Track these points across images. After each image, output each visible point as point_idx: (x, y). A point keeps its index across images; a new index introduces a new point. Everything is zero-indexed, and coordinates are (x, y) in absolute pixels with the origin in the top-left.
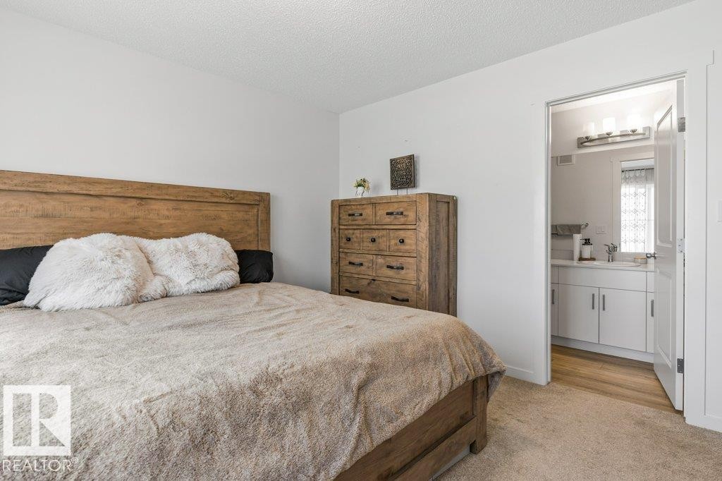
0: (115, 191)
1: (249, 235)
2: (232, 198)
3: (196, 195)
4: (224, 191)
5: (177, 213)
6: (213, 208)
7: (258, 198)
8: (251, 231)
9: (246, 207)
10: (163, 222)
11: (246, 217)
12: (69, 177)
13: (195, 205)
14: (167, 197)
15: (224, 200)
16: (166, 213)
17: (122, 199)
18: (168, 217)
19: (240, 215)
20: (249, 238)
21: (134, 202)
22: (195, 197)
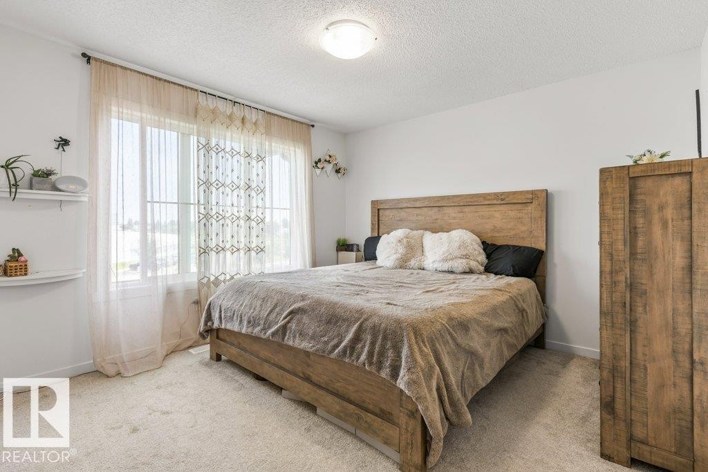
0: (426, 203)
1: (522, 232)
2: (502, 200)
3: (472, 200)
4: (495, 194)
5: (461, 215)
6: (487, 210)
7: (530, 196)
8: (524, 228)
9: (519, 207)
10: (452, 221)
11: (519, 215)
12: (415, 198)
13: (473, 208)
14: (453, 204)
15: (495, 202)
16: (454, 215)
17: (430, 208)
18: (455, 218)
19: (512, 214)
20: (522, 235)
21: (436, 209)
22: (472, 202)
